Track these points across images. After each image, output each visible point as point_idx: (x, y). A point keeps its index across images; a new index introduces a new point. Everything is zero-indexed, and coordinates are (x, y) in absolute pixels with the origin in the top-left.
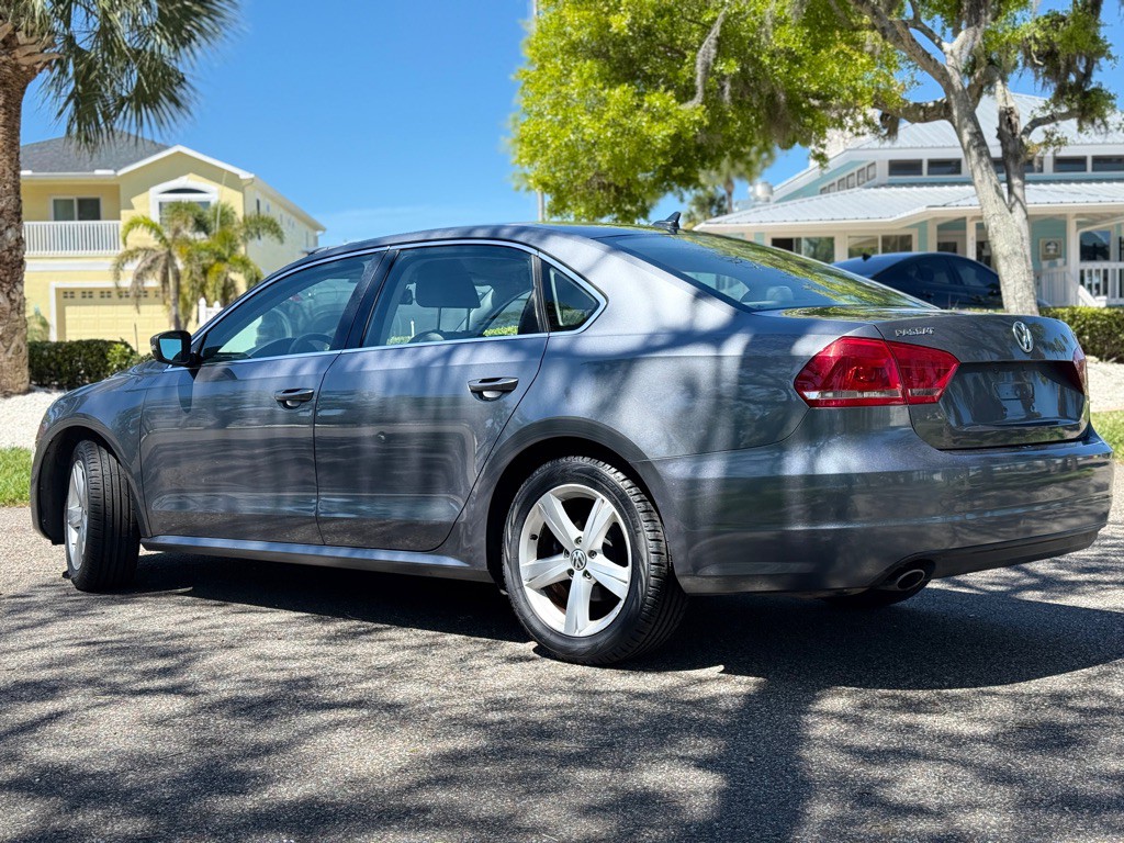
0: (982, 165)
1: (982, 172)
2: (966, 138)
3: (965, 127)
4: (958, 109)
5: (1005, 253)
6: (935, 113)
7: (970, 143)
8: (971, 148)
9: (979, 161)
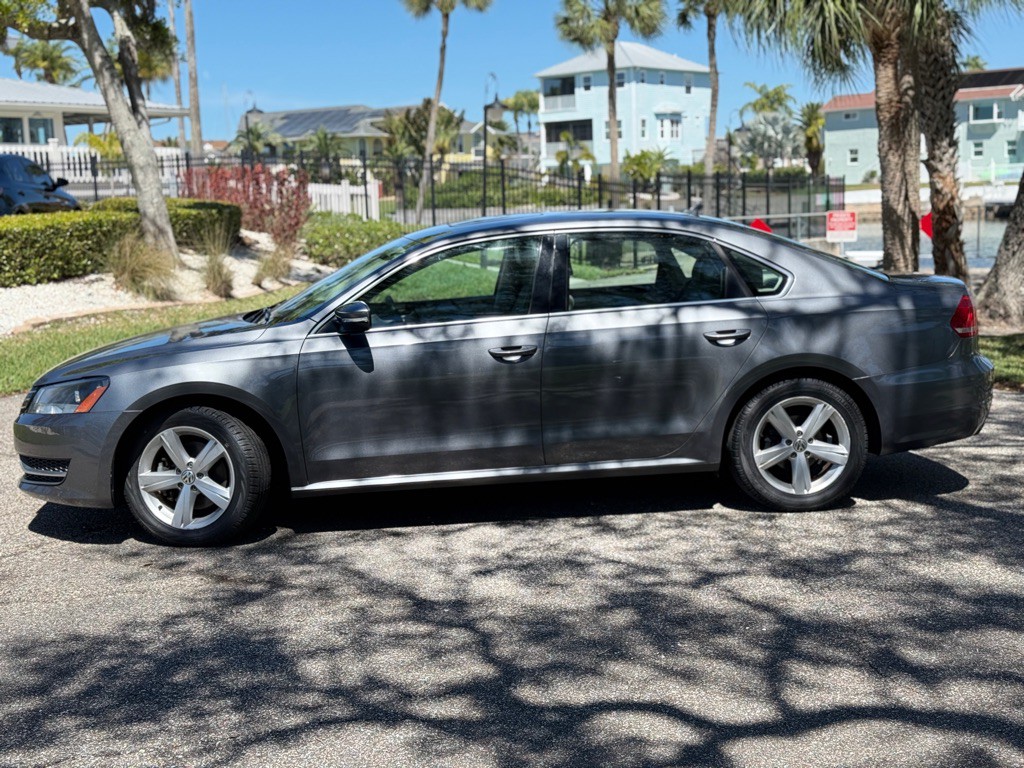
0: (115, 86)
1: (115, 92)
2: (98, 60)
3: (96, 50)
4: (88, 34)
5: (142, 164)
6: (61, 33)
7: (102, 65)
8: (104, 70)
9: (112, 82)
